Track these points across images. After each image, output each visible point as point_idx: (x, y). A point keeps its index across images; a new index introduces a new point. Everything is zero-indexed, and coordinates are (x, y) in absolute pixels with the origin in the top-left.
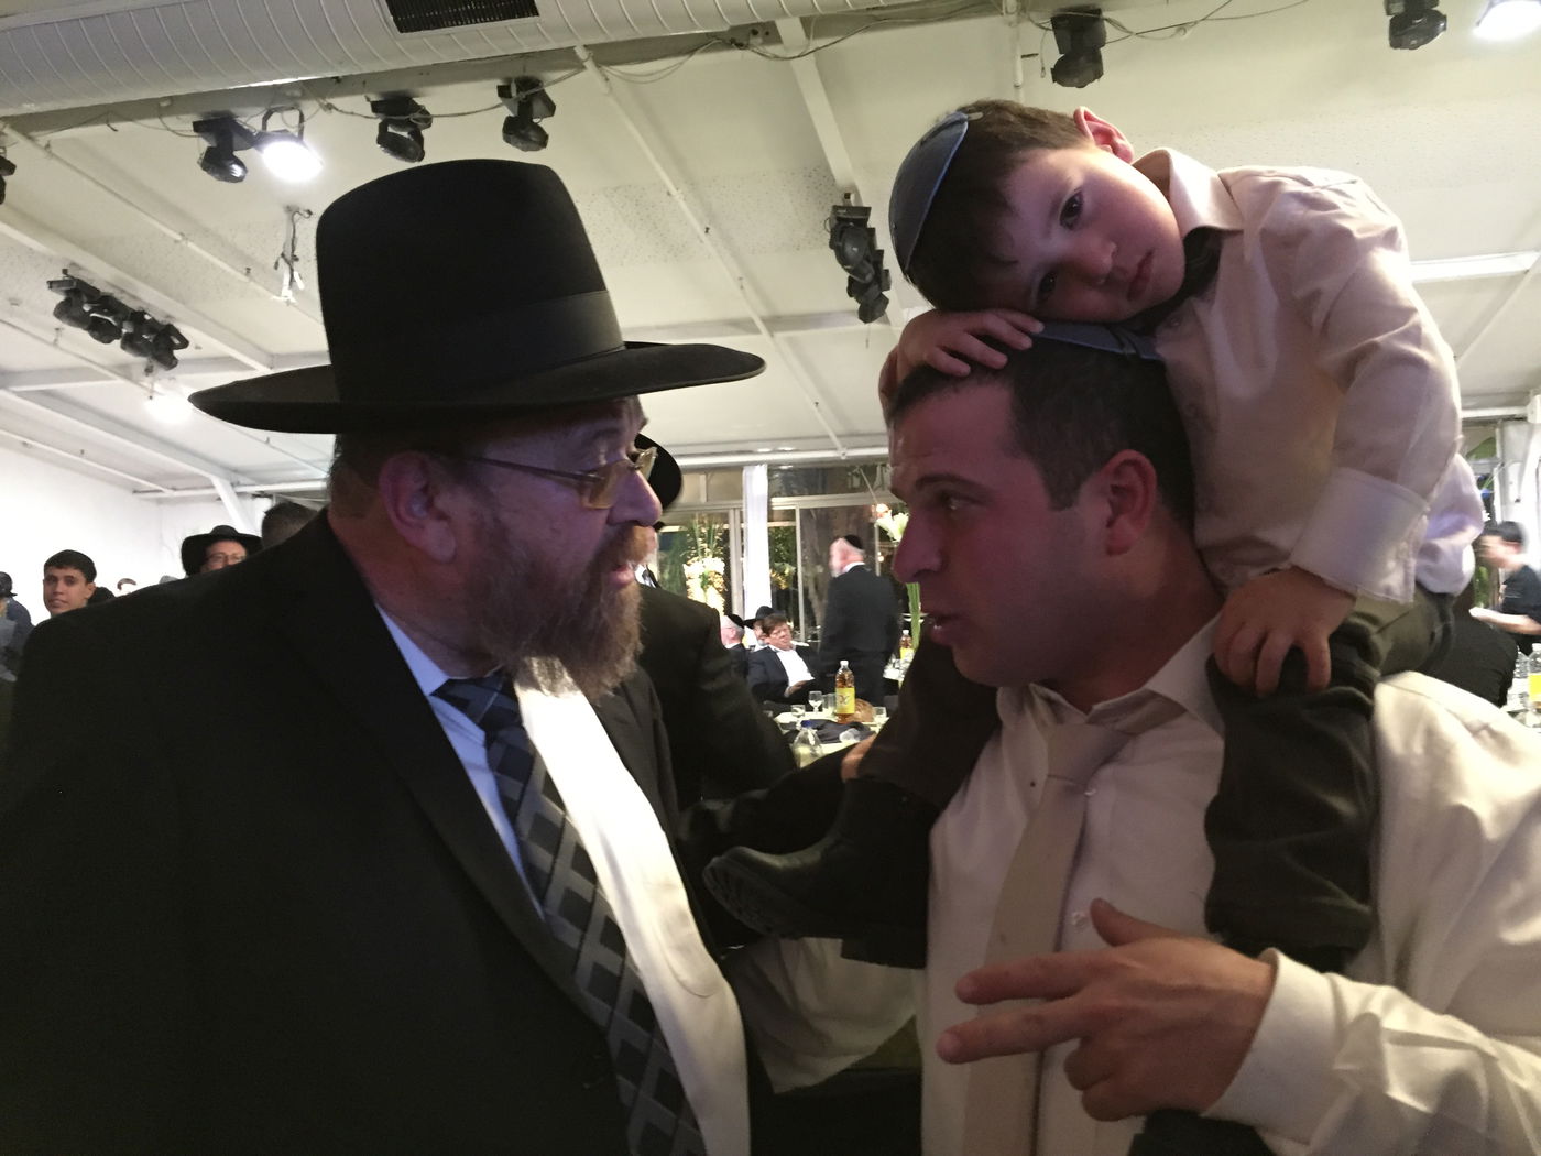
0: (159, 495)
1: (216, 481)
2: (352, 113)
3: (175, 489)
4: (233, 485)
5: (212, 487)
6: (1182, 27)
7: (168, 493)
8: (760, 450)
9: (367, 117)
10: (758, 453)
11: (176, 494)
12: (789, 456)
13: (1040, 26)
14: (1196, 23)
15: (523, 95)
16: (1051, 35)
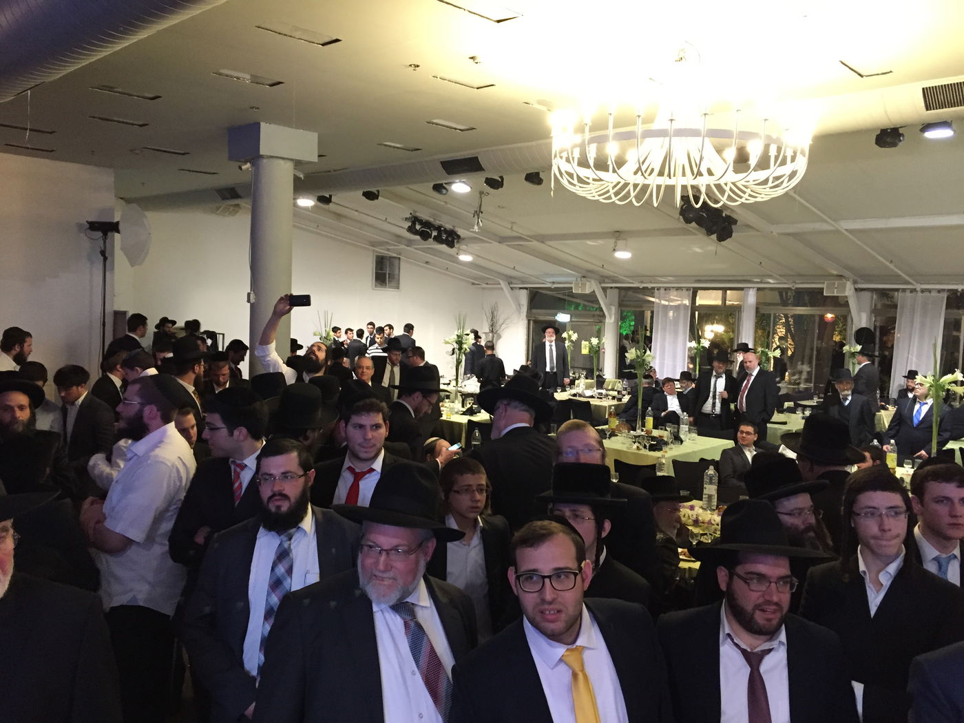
0: (480, 286)
1: (501, 282)
3: (487, 284)
4: (509, 284)
5: (500, 284)
7: (485, 286)
11: (488, 286)
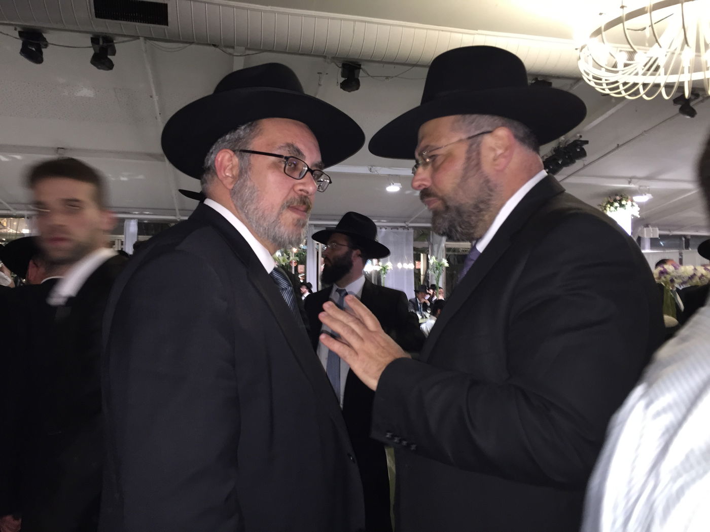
2: (8, 35)
6: (387, 78)
8: (134, 213)
9: (16, 38)
10: (132, 214)
12: (148, 216)
13: (337, 65)
14: (392, 77)
15: (105, 44)
16: (340, 70)
